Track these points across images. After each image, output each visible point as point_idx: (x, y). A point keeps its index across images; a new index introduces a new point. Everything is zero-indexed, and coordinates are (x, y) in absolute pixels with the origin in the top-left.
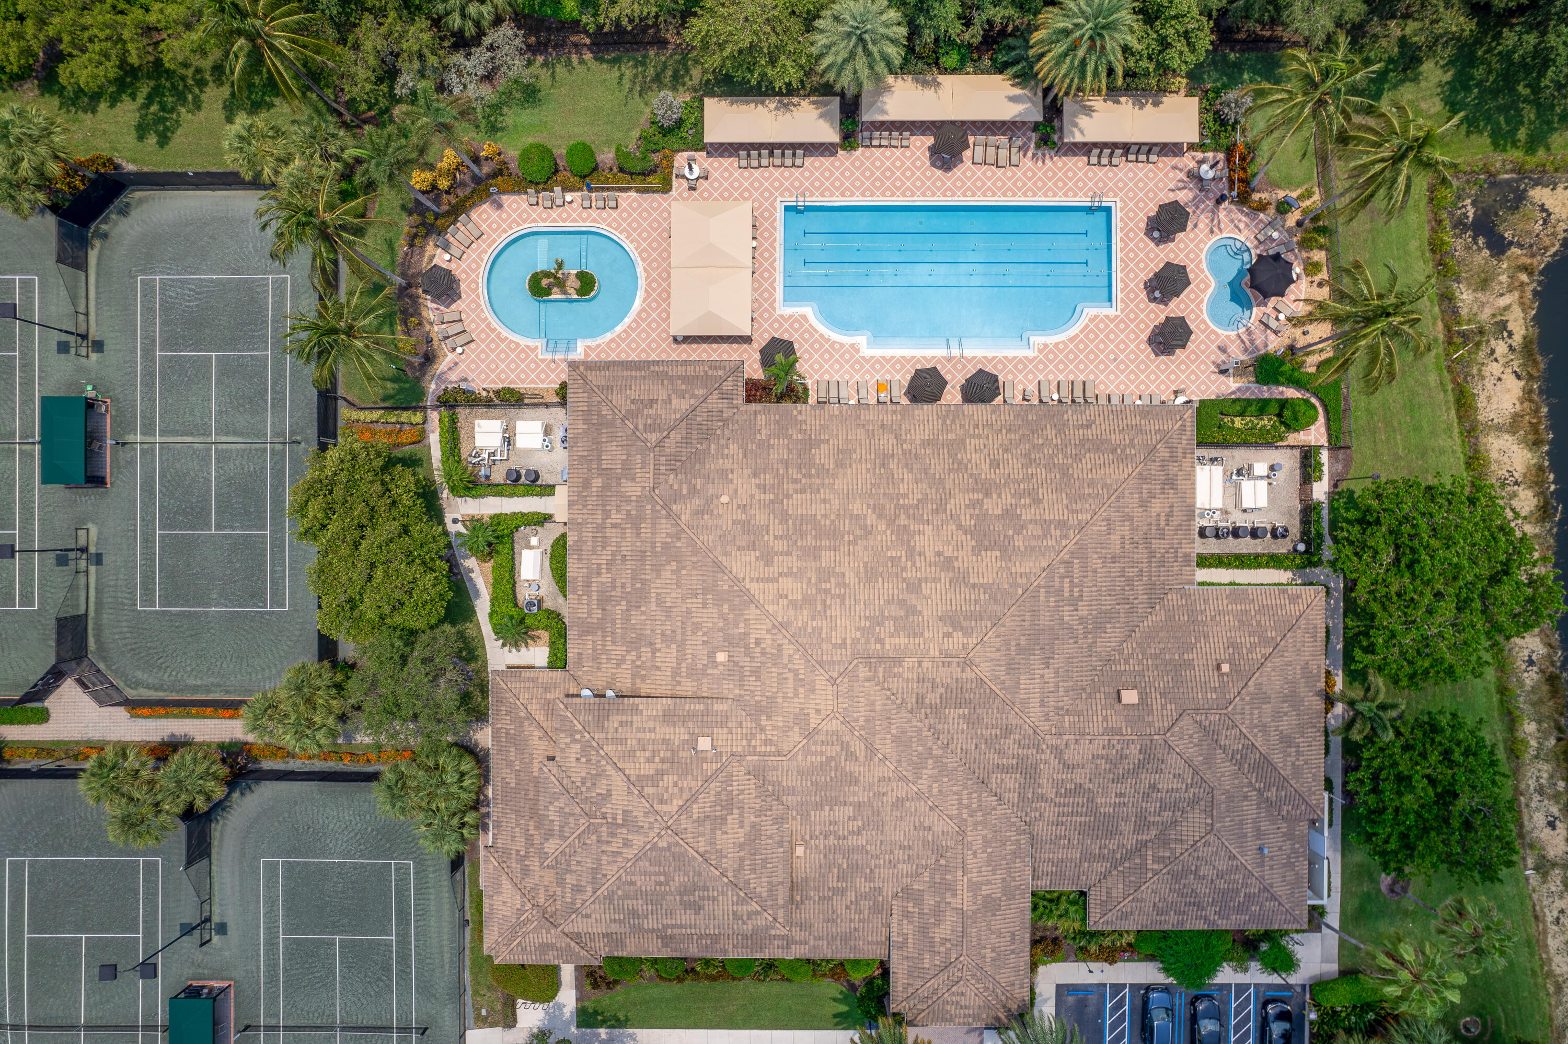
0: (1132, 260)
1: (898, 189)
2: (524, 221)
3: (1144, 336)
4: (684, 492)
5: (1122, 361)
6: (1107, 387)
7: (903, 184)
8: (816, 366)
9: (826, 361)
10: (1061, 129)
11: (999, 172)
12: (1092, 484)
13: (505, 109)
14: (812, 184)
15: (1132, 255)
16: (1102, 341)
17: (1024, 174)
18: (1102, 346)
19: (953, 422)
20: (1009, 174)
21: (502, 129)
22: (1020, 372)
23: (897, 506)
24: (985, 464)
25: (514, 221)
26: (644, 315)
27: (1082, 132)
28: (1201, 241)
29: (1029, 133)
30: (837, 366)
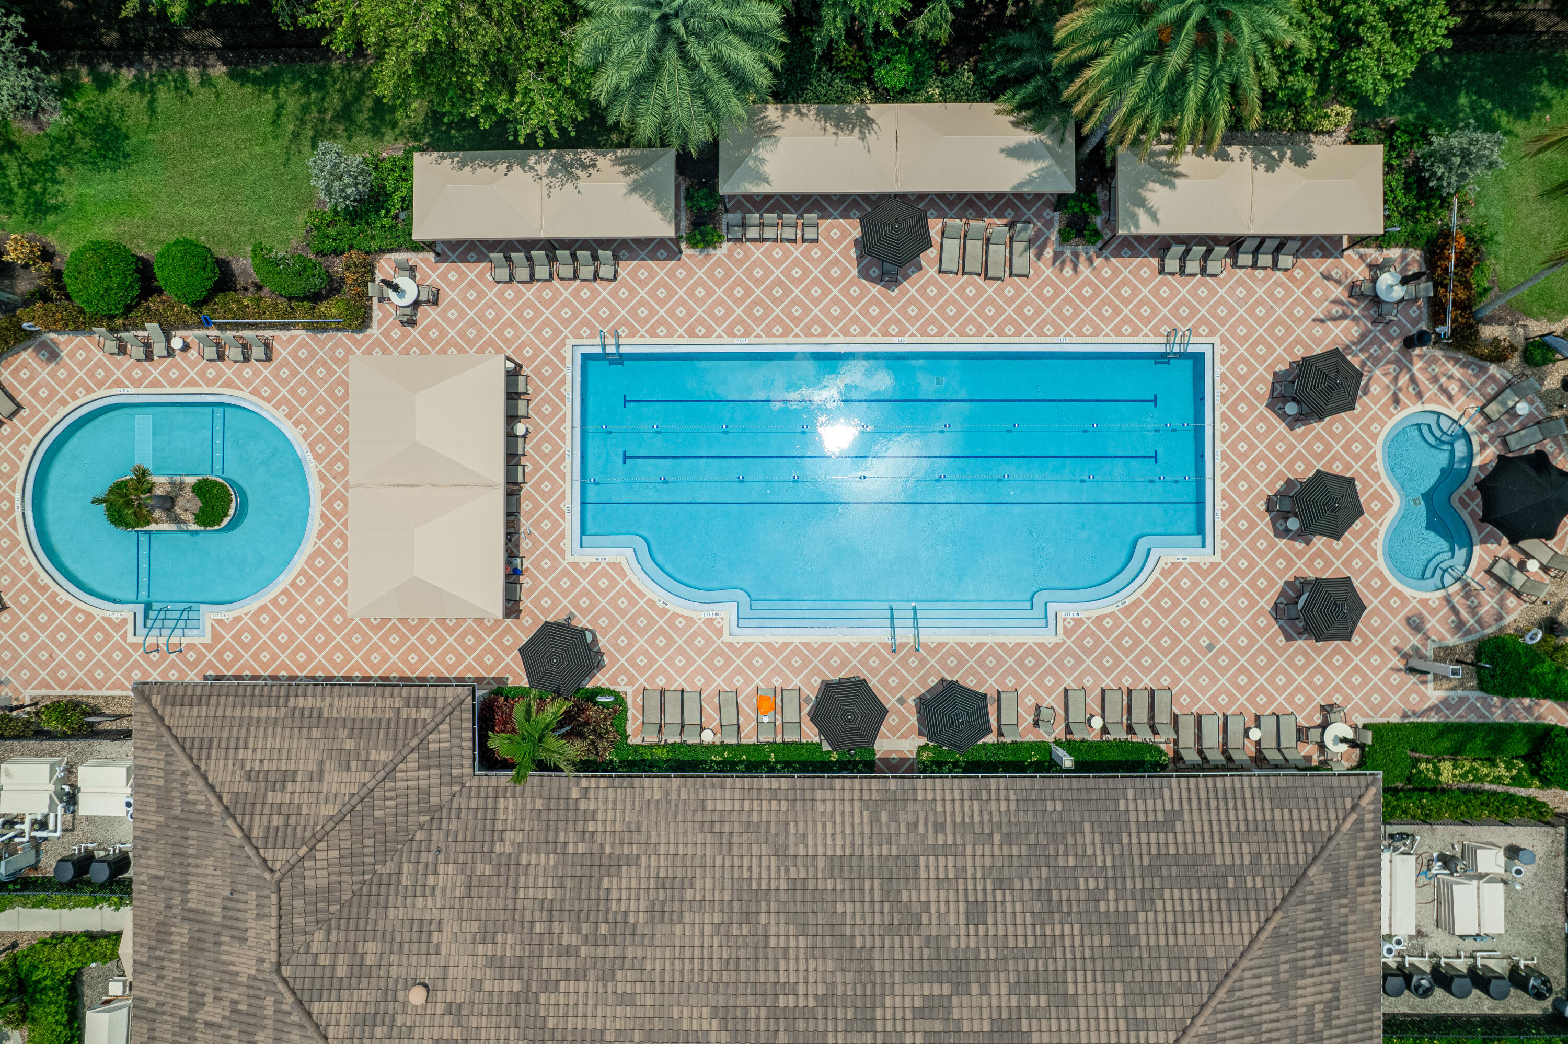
0: (1243, 456)
1: (797, 320)
2: (100, 384)
3: (1266, 603)
4: (341, 972)
5: (1224, 651)
6: (1194, 699)
7: (806, 311)
8: (642, 661)
9: (660, 651)
10: (1111, 206)
11: (991, 288)
12: (1176, 962)
13: (62, 170)
14: (633, 312)
15: (1242, 447)
16: (1185, 613)
17: (1039, 292)
18: (1185, 622)
19: (893, 814)
20: (1009, 291)
21: (56, 208)
22: (1030, 672)
23: (775, 1013)
24: (956, 918)
25: (81, 383)
26: (319, 562)
27: (1153, 216)
28: (1375, 419)
29: (1048, 213)
30: (680, 661)
